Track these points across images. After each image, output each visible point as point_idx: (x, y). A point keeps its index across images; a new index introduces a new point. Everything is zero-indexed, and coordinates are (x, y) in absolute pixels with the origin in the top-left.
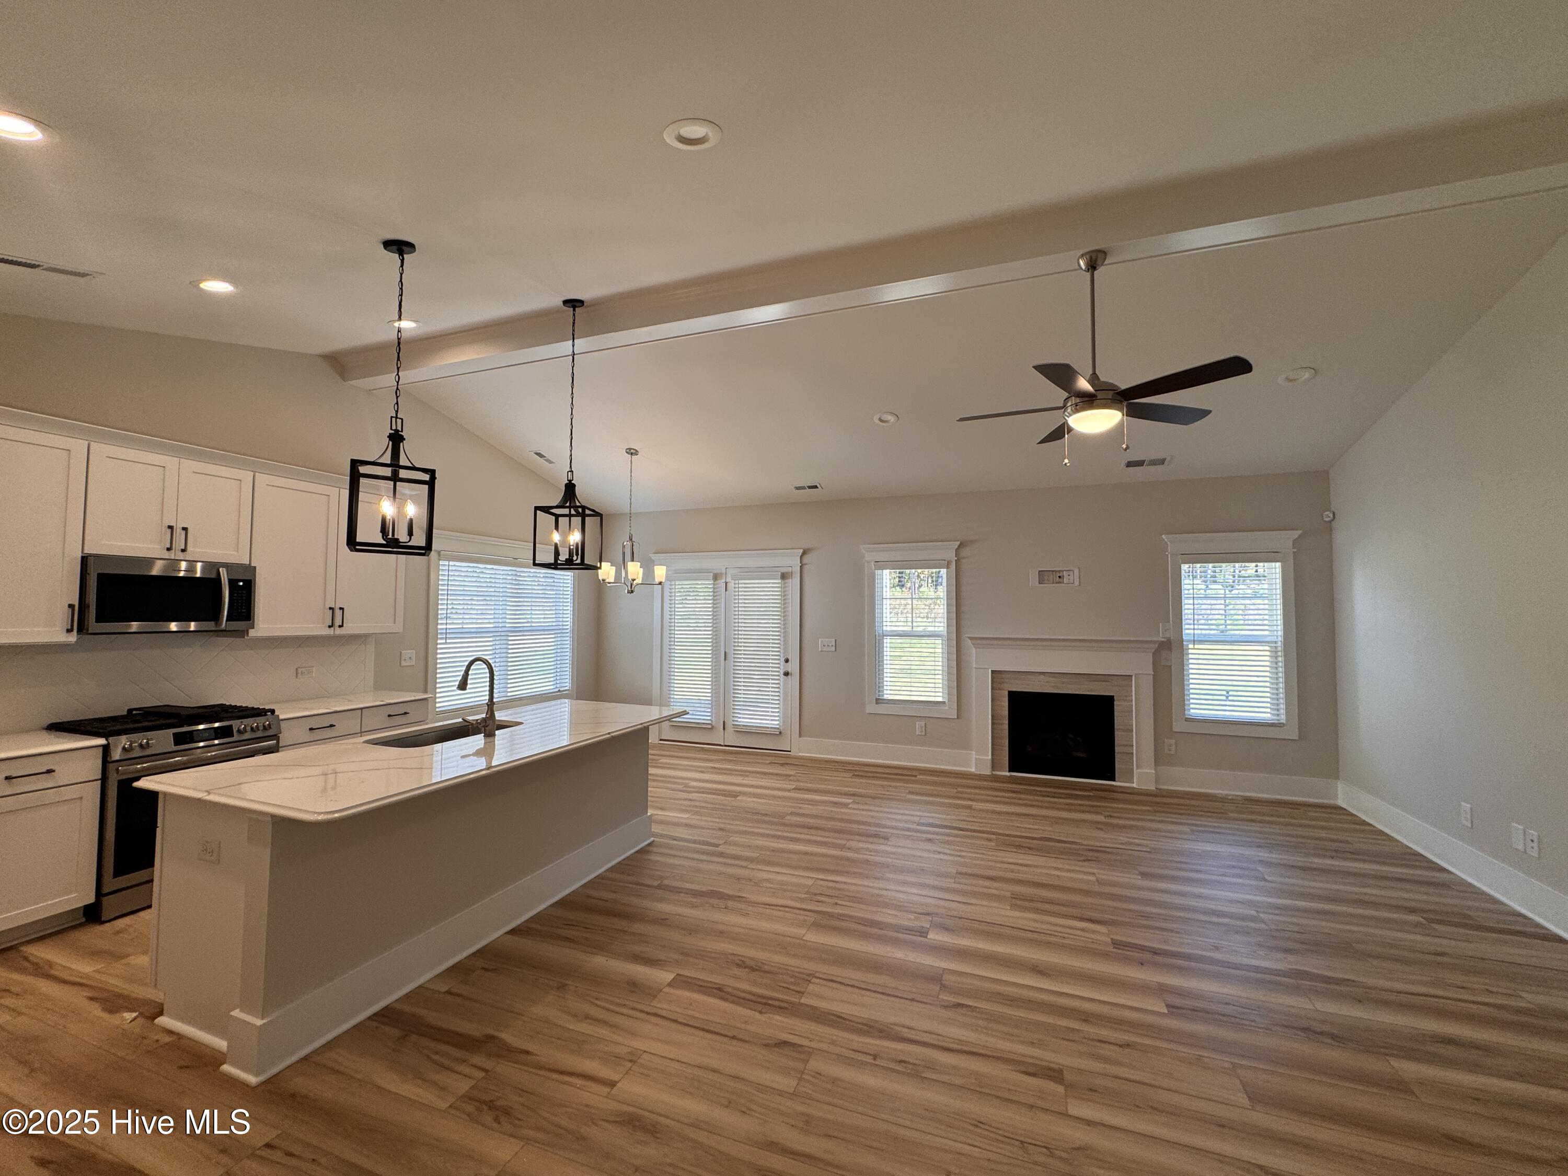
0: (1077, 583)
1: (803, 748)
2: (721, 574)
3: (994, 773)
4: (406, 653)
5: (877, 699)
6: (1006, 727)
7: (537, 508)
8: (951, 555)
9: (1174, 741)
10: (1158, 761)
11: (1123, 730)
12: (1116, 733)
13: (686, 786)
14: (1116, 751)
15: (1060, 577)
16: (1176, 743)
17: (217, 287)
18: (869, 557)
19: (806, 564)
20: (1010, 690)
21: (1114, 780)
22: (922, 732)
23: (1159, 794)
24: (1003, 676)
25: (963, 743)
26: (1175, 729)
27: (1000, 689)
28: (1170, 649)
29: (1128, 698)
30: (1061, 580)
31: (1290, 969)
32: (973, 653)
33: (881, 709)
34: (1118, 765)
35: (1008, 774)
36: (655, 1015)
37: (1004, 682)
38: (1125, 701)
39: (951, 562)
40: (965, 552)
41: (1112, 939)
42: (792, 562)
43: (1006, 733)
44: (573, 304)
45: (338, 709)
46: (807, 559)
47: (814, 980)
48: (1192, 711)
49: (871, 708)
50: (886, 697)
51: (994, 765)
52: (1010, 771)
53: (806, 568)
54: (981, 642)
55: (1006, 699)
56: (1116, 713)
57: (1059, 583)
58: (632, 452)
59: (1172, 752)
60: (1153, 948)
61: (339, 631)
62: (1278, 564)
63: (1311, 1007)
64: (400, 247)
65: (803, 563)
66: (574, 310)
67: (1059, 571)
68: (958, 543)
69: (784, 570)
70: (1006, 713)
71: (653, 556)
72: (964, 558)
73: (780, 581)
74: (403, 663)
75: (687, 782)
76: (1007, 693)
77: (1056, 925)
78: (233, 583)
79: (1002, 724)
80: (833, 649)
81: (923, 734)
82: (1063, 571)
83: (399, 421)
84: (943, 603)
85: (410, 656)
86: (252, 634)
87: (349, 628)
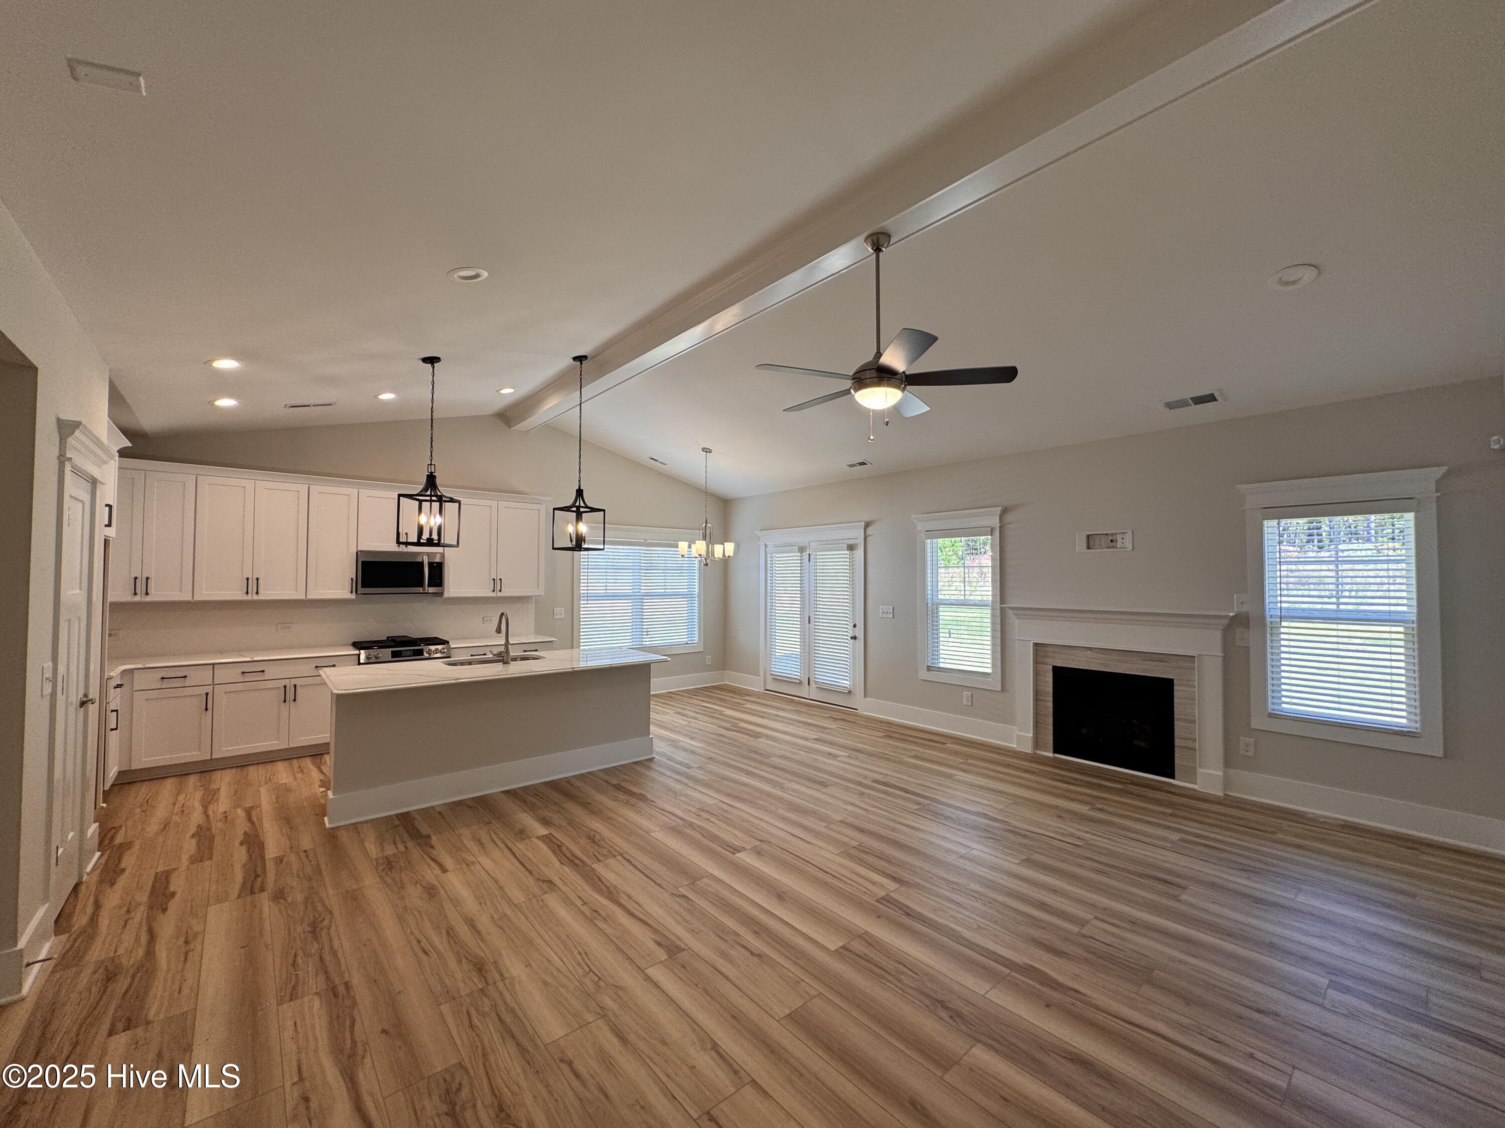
0: (1130, 547)
1: (867, 707)
2: (806, 547)
3: (1039, 752)
4: (557, 610)
5: (928, 667)
6: (1051, 705)
7: (554, 509)
8: (995, 522)
9: (1253, 740)
10: (1228, 762)
11: (1185, 721)
12: (1176, 722)
13: (735, 725)
14: (1176, 744)
15: (1112, 541)
16: (1256, 742)
17: (387, 396)
18: (920, 527)
19: (869, 536)
20: (1055, 665)
21: (1173, 777)
22: (968, 702)
23: (1227, 801)
24: (1048, 649)
25: (1008, 718)
26: (1254, 725)
27: (1043, 663)
28: (1247, 626)
29: (1191, 683)
30: (1114, 544)
32: (1015, 623)
33: (932, 676)
34: (1177, 761)
35: (1051, 755)
36: (510, 849)
37: (1048, 657)
38: (1187, 686)
39: (995, 528)
40: (1009, 518)
42: (856, 534)
43: (1051, 710)
44: (580, 359)
45: (488, 644)
46: (870, 531)
47: (619, 857)
48: (1284, 706)
49: (924, 675)
50: (942, 665)
51: (1037, 743)
52: (1055, 751)
53: (869, 538)
54: (1022, 612)
55: (1051, 674)
56: (1176, 700)
57: (1113, 547)
58: (707, 450)
59: (1251, 754)
61: (499, 594)
62: (1410, 516)
64: (432, 360)
65: (868, 534)
66: (581, 364)
67: (1112, 535)
68: (1000, 508)
69: (850, 542)
70: (1050, 688)
71: (758, 533)
72: (1009, 524)
73: (848, 552)
74: (555, 617)
75: (736, 721)
76: (1051, 668)
78: (431, 564)
79: (1045, 701)
80: (891, 616)
81: (969, 704)
82: (1115, 534)
83: (433, 466)
84: (988, 572)
85: (560, 612)
86: (446, 595)
87: (507, 592)
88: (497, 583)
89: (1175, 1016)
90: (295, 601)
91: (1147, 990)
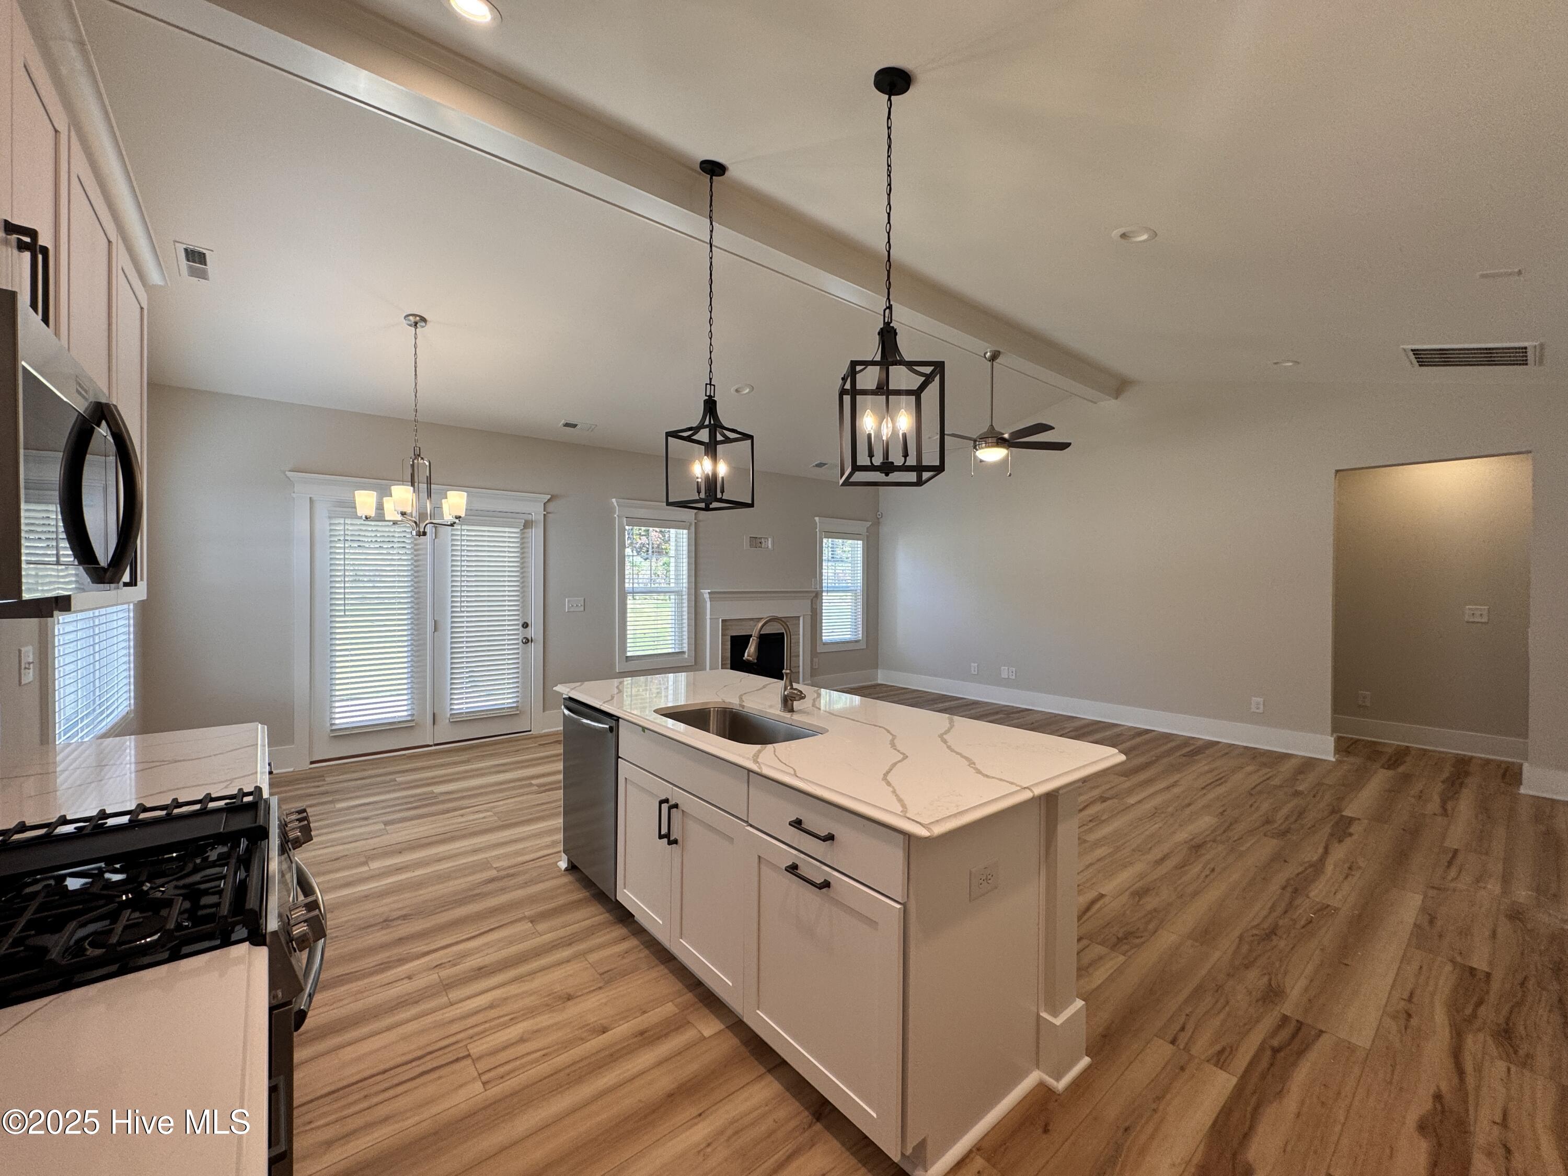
0: (771, 548)
4: (26, 654)
5: (626, 657)
8: (692, 518)
9: (817, 659)
15: (760, 543)
18: (620, 511)
19: (550, 514)
20: (732, 633)
24: (728, 624)
26: (818, 650)
27: (726, 635)
28: (817, 597)
29: (797, 633)
32: (708, 606)
37: (728, 629)
38: (790, 635)
39: (692, 524)
42: (536, 511)
46: (551, 507)
49: (621, 666)
50: (629, 654)
53: (551, 518)
54: (716, 595)
55: (729, 644)
57: (760, 548)
58: (418, 321)
59: (817, 667)
65: (548, 511)
69: (525, 518)
70: (729, 654)
73: (520, 530)
74: (23, 678)
76: (729, 638)
79: (727, 664)
80: (582, 609)
82: (761, 538)
85: (29, 660)
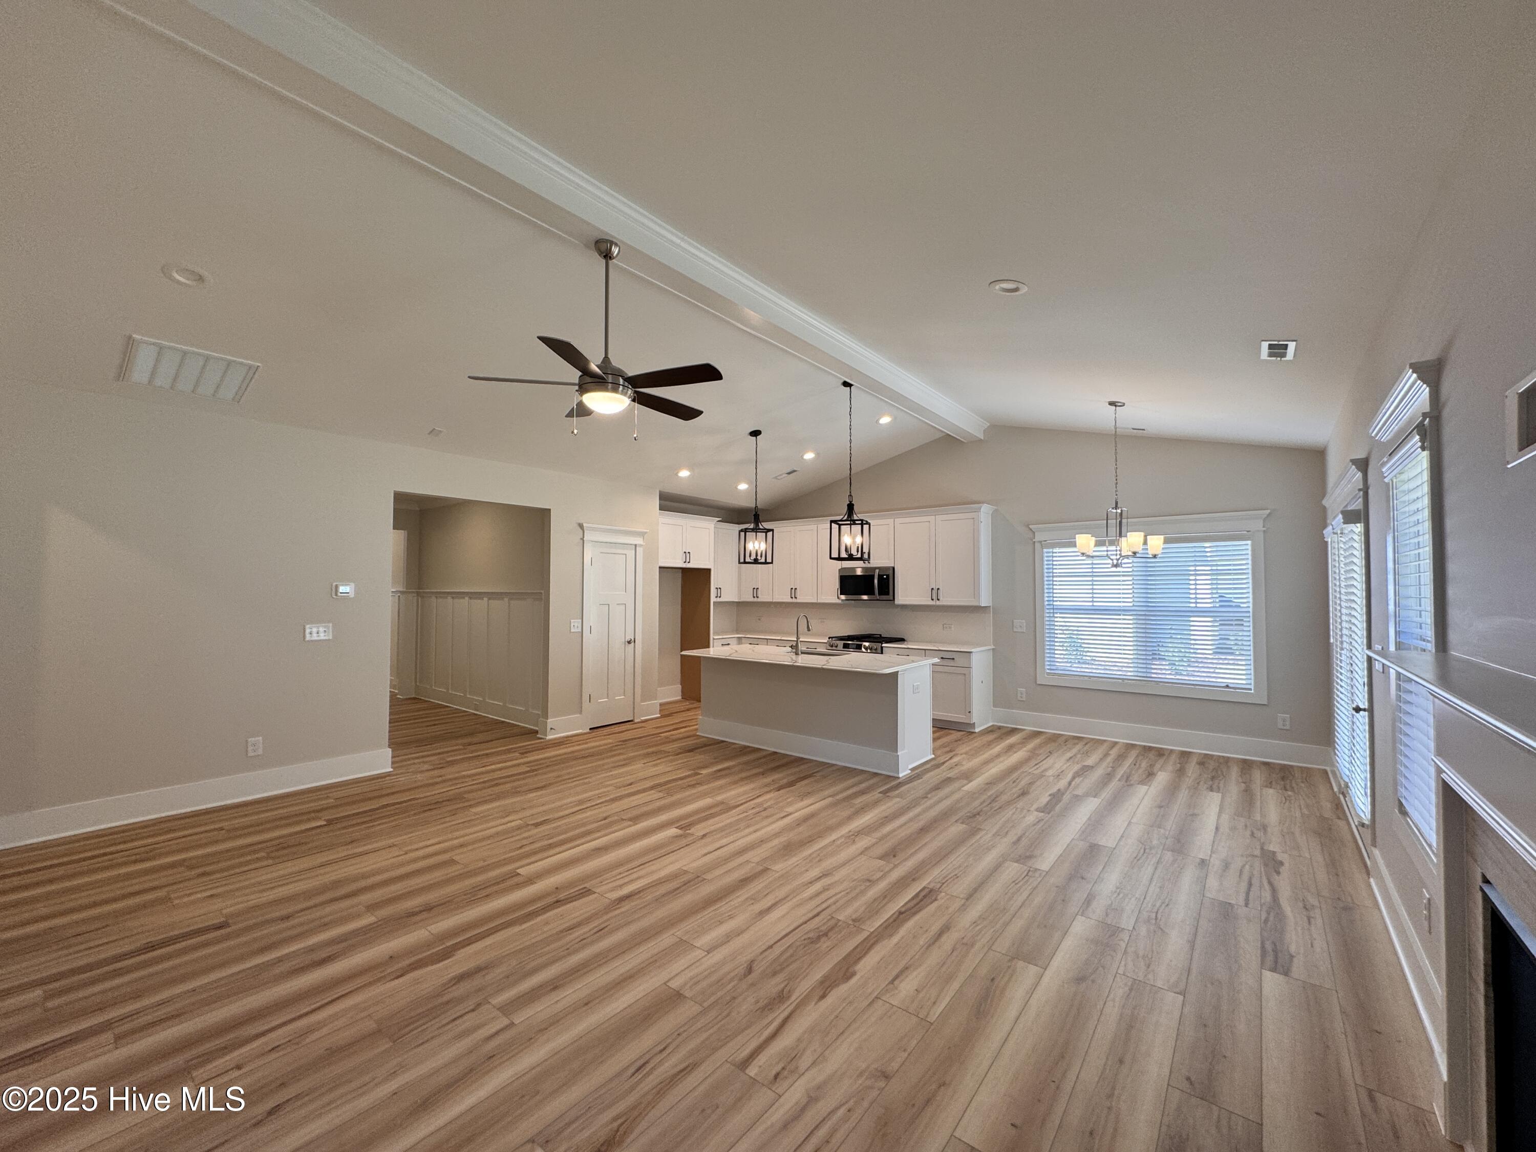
4: (1017, 622)
31: (454, 955)
41: (595, 893)
58: (1115, 405)
60: (563, 905)
61: (939, 603)
63: (429, 928)
74: (1015, 630)
77: (639, 878)
78: (880, 577)
85: (1021, 625)
86: (897, 602)
87: (945, 601)
88: (935, 593)
89: (325, 1031)
90: (812, 604)
91: (371, 1025)
